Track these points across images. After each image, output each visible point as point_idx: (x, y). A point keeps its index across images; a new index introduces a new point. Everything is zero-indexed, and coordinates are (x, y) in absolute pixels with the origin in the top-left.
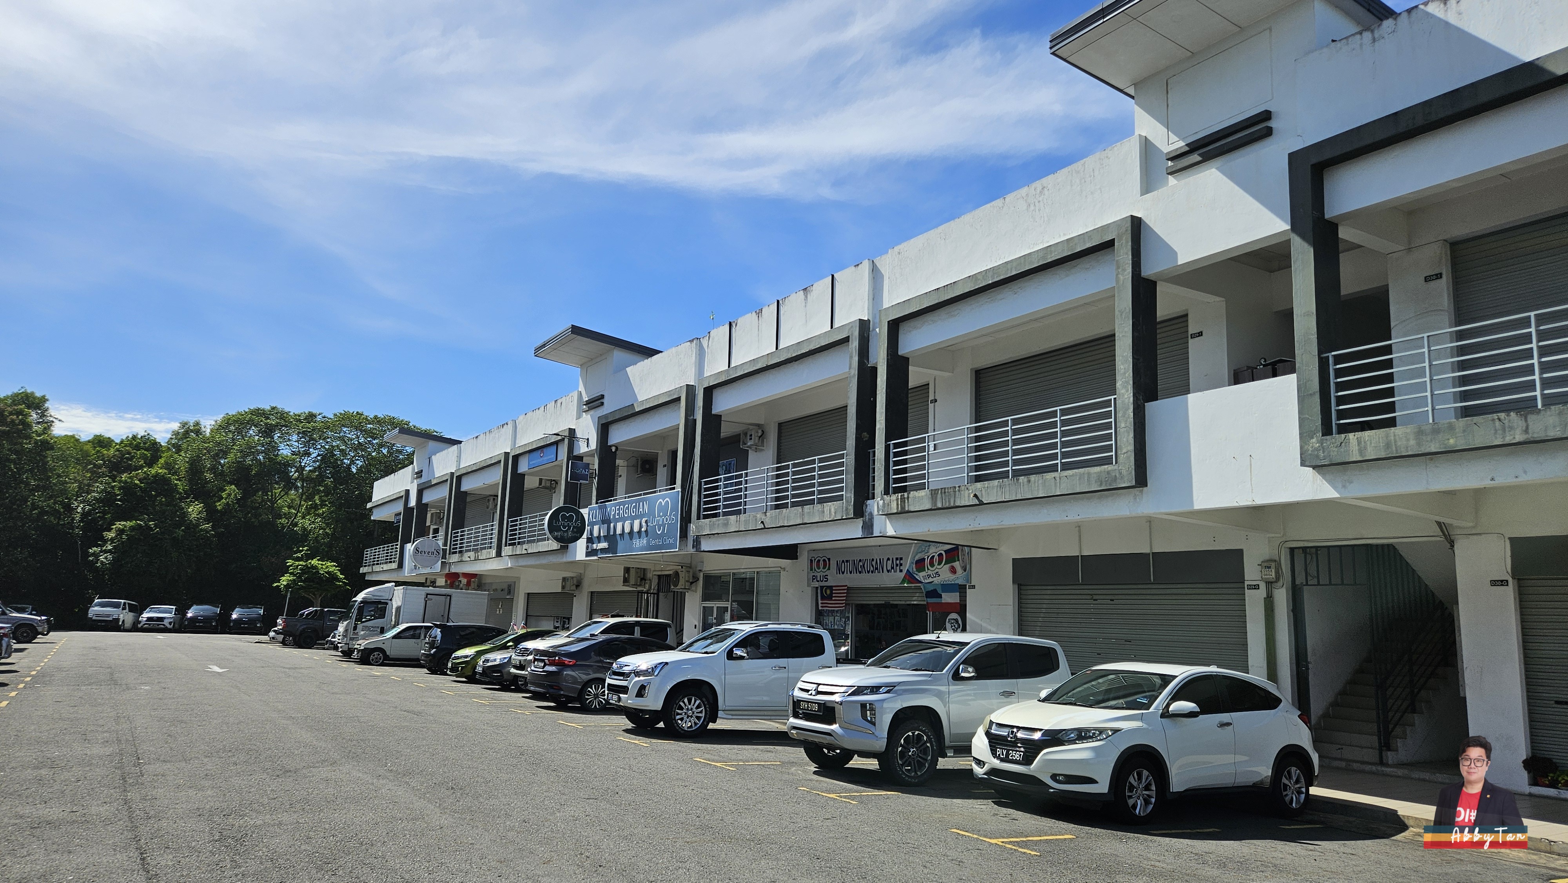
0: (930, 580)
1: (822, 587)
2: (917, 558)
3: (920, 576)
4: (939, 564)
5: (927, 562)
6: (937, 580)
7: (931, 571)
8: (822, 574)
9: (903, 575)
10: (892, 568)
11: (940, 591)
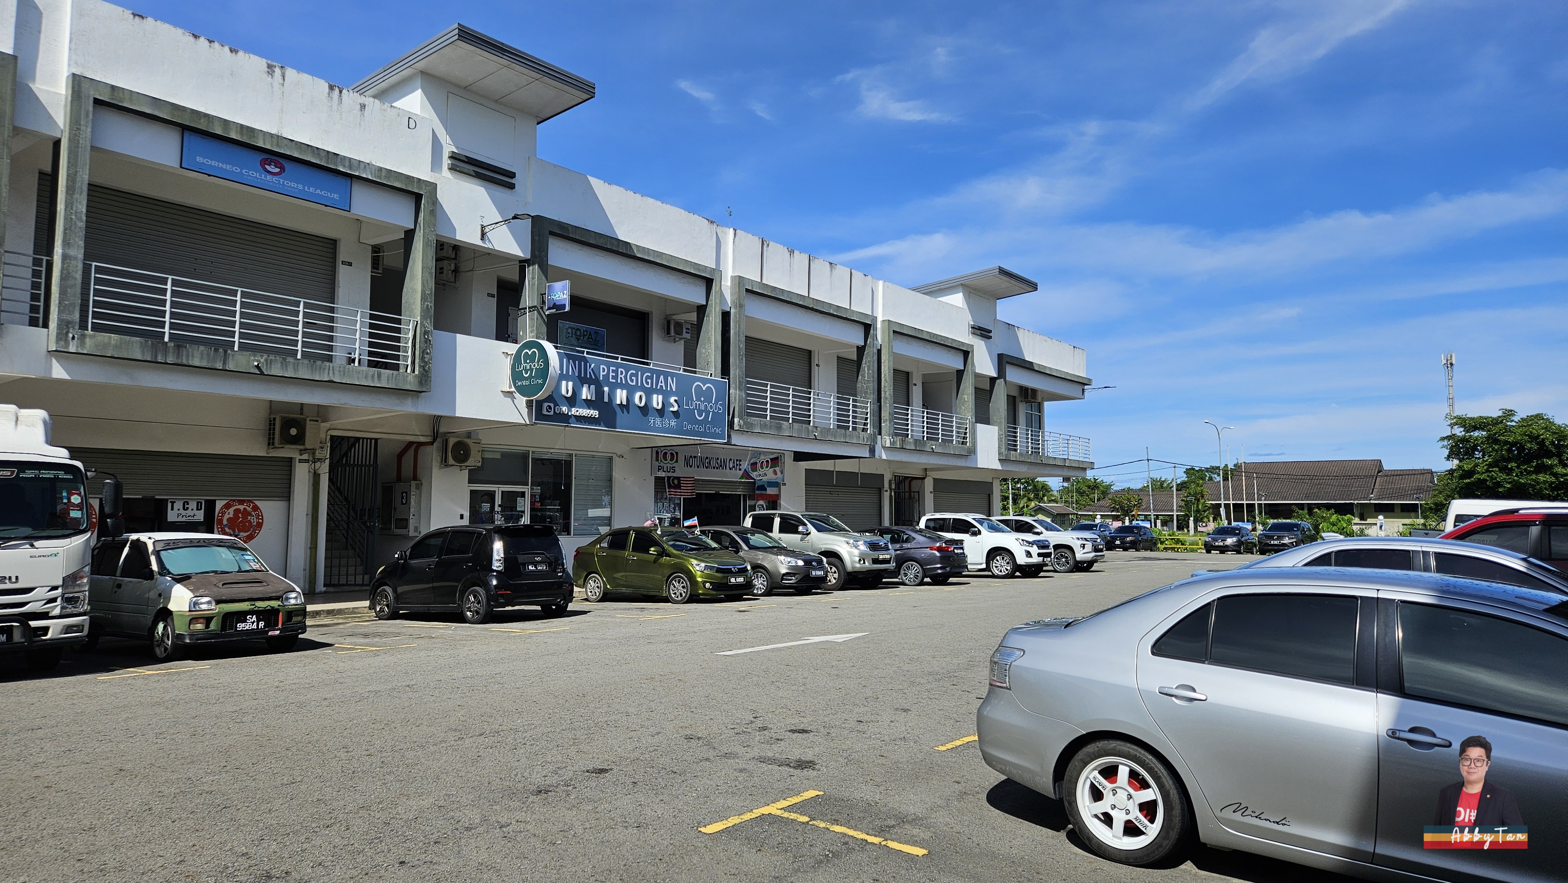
0: (761, 478)
1: (669, 478)
2: (752, 462)
3: (754, 475)
4: (767, 467)
5: (759, 465)
6: (765, 479)
7: (762, 472)
8: (669, 465)
9: (741, 472)
10: (734, 467)
11: (766, 486)
